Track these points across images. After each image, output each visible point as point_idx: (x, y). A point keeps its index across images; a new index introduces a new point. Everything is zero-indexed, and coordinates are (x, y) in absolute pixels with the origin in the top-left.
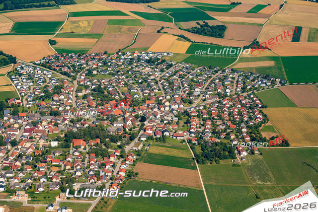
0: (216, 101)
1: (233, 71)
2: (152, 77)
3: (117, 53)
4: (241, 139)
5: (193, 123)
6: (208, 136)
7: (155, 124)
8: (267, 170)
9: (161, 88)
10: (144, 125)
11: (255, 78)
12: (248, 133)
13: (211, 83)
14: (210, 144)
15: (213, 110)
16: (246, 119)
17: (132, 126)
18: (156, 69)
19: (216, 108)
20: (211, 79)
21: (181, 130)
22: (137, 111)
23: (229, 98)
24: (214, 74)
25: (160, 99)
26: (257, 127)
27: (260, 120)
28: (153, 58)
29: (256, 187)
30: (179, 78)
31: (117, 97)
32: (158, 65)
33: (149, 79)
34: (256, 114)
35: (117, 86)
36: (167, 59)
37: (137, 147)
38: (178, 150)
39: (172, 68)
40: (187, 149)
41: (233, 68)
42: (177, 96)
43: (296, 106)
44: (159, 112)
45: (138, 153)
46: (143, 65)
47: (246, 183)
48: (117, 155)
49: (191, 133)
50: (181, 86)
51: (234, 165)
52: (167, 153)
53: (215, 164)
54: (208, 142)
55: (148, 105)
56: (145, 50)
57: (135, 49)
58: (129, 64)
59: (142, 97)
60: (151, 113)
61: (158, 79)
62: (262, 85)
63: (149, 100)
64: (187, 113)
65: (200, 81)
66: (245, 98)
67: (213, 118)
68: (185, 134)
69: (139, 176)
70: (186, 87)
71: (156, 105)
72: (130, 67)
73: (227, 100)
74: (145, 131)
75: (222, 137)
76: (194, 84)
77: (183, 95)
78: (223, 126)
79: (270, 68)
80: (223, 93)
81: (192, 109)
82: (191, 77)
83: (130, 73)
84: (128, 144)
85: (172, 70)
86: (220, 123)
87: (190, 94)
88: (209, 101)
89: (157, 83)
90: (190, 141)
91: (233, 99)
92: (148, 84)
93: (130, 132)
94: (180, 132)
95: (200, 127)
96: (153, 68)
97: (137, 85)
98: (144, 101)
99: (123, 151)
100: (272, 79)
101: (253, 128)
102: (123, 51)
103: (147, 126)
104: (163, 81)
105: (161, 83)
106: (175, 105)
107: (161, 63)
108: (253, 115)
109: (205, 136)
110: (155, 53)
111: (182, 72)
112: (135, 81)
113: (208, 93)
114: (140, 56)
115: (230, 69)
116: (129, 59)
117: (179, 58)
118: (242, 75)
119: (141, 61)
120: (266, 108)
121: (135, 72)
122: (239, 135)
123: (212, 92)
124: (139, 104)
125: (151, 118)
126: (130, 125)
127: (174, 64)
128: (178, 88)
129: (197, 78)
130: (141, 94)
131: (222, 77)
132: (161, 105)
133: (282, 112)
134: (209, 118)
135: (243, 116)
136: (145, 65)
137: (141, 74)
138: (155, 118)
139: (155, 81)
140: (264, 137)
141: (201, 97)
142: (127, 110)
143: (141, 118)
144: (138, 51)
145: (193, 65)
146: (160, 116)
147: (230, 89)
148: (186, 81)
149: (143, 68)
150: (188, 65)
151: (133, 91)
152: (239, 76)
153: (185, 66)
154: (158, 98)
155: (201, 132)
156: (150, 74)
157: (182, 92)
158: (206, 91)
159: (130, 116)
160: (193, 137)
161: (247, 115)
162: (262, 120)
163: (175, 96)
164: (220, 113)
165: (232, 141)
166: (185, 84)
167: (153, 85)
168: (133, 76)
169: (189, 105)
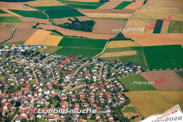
0: (83, 87)
1: (100, 60)
2: (27, 67)
4: (105, 119)
5: (63, 106)
6: (76, 117)
7: (29, 108)
9: (35, 77)
10: (19, 109)
11: (119, 66)
12: (113, 114)
13: (79, 72)
15: (81, 94)
16: (110, 101)
17: (8, 111)
18: (31, 60)
19: (84, 92)
20: (80, 68)
22: (13, 97)
23: (95, 84)
24: (83, 63)
25: (34, 86)
26: (119, 108)
27: (122, 102)
28: (28, 50)
30: (51, 67)
32: (32, 56)
33: (24, 69)
34: (118, 97)
36: (41, 51)
39: (45, 59)
41: (100, 57)
42: (49, 83)
43: (155, 89)
44: (32, 97)
46: (19, 57)
49: (61, 115)
50: (53, 74)
55: (23, 92)
56: (22, 44)
57: (13, 43)
58: (6, 56)
59: (18, 85)
60: (25, 99)
61: (32, 69)
62: (125, 72)
63: (24, 87)
64: (57, 98)
65: (69, 70)
66: (110, 83)
67: (81, 102)
68: (55, 116)
70: (57, 75)
71: (31, 92)
72: (7, 59)
73: (94, 85)
74: (19, 114)
75: (89, 117)
76: (64, 72)
77: (55, 82)
78: (89, 108)
79: (132, 57)
80: (90, 79)
81: (62, 95)
82: (62, 66)
83: (7, 64)
86: (87, 106)
87: (61, 81)
88: (78, 87)
89: (31, 72)
91: (99, 84)
92: (24, 73)
93: (6, 116)
94: (51, 115)
95: (69, 110)
96: (28, 60)
97: (13, 75)
98: (19, 88)
100: (134, 66)
101: (116, 110)
102: (1, 45)
103: (23, 110)
104: (37, 70)
105: (35, 72)
106: (47, 91)
107: (36, 55)
108: (116, 98)
109: (73, 118)
110: (30, 46)
111: (54, 62)
112: (12, 71)
113: (77, 80)
114: (17, 49)
115: (97, 59)
116: (7, 51)
117: (52, 50)
118: (108, 64)
119: (18, 53)
120: (128, 91)
121: (12, 63)
122: (104, 116)
123: (80, 79)
124: (14, 91)
125: (26, 103)
126: (6, 110)
127: (47, 55)
128: (50, 76)
129: (68, 67)
130: (17, 82)
131: (89, 66)
132: (35, 92)
133: (143, 95)
134: (77, 101)
135: (107, 99)
136: (21, 57)
137: (17, 65)
138: (29, 102)
139: (30, 70)
140: (125, 117)
141: (71, 84)
142: (4, 96)
143: (16, 103)
144: (15, 44)
145: (64, 56)
146: (33, 101)
147: (96, 76)
148: (58, 70)
149: (20, 59)
150: (59, 56)
151: (10, 79)
152: (104, 65)
153: (57, 57)
154: (32, 85)
155: (70, 114)
156: (25, 65)
157: (53, 79)
158: (75, 78)
159: (6, 102)
160: (63, 118)
161: (111, 98)
162: (124, 102)
163: (47, 84)
164: (87, 97)
165: (97, 121)
166: (56, 72)
167: (28, 74)
168: (10, 67)
169: (60, 90)
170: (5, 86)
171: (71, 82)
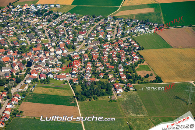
0: (97, 46)
1: (115, 18)
2: (40, 27)
3: (8, 7)
4: (118, 78)
5: (76, 66)
6: (88, 77)
7: (40, 68)
8: (140, 104)
9: (48, 37)
10: (30, 69)
11: (134, 24)
12: (126, 73)
13: (93, 31)
14: (90, 84)
15: (94, 53)
16: (123, 60)
17: (19, 71)
18: (43, 20)
19: (97, 52)
20: (94, 26)
21: (64, 72)
22: (24, 57)
24: (97, 22)
25: (46, 46)
26: (133, 67)
27: (136, 61)
28: (41, 9)
29: (129, 119)
30: (65, 26)
31: (6, 46)
32: (45, 16)
33: (37, 29)
34: (133, 55)
35: (7, 36)
36: (54, 10)
37: (23, 88)
38: (61, 90)
39: (58, 18)
40: (68, 89)
41: (115, 16)
42: (62, 43)
43: (171, 47)
44: (44, 57)
45: (23, 94)
47: (121, 116)
48: (3, 97)
49: (72, 74)
50: (66, 34)
51: (111, 101)
52: (50, 93)
53: (94, 100)
54: (88, 82)
55: (35, 52)
56: (35, 3)
57: (25, 2)
58: (18, 16)
59: (30, 45)
60: (37, 59)
61: (45, 29)
62: (141, 30)
63: (36, 47)
64: (70, 57)
65: (83, 29)
66: (124, 42)
67: (94, 61)
68: (67, 75)
69: (23, 114)
70: (70, 34)
71: (42, 52)
72: (19, 19)
73: (108, 44)
74: (31, 74)
75: (101, 76)
76: (78, 31)
77: (67, 41)
78: (102, 67)
79: (149, 14)
80: (104, 38)
81: (75, 54)
82: (75, 25)
83: (19, 24)
84: (14, 86)
85: (58, 20)
86: (100, 65)
87: (74, 41)
88: (91, 46)
89: (44, 32)
90: (71, 82)
91: (113, 43)
92: (36, 33)
93: (17, 76)
94: (63, 74)
95: (81, 69)
96: (41, 19)
97: (25, 35)
98: (31, 48)
99: (9, 93)
100: (150, 24)
101: (130, 68)
102: (13, 4)
103: (34, 70)
104: (49, 30)
105: (47, 32)
106: (59, 51)
107: (49, 14)
108: (130, 56)
109: (85, 77)
110: (43, 6)
111: (67, 21)
112: (24, 31)
113: (91, 39)
114: (30, 9)
115: (112, 17)
116: (19, 11)
117: (66, 9)
118: (123, 22)
119: (30, 13)
120: (143, 50)
121: (25, 23)
122: (117, 75)
123: (94, 38)
124: (26, 51)
125: (37, 63)
126: (17, 70)
127: (60, 14)
128: (63, 36)
129: (81, 26)
130: (29, 42)
131: (104, 24)
132: (47, 51)
133: (158, 53)
134: (90, 61)
135: (121, 58)
136: (33, 17)
137: (29, 24)
138: (40, 62)
139: (42, 30)
140: (139, 75)
141: (84, 43)
142: (15, 57)
143: (27, 63)
144: (27, 4)
145: (78, 15)
146: (45, 61)
147: (110, 35)
148: (71, 29)
149: (32, 19)
150: (73, 15)
151: (21, 40)
152: (119, 23)
153: (70, 16)
154: (44, 45)
155: (82, 73)
156: (37, 24)
157: (66, 39)
158: (89, 37)
159: (17, 62)
160: (75, 78)
161: (125, 57)
162: (138, 60)
163: (60, 43)
164: (100, 56)
165: (110, 80)
166: (69, 32)
167: (40, 34)
168: (22, 27)
169: (73, 50)
170: (16, 47)
171: (84, 41)
